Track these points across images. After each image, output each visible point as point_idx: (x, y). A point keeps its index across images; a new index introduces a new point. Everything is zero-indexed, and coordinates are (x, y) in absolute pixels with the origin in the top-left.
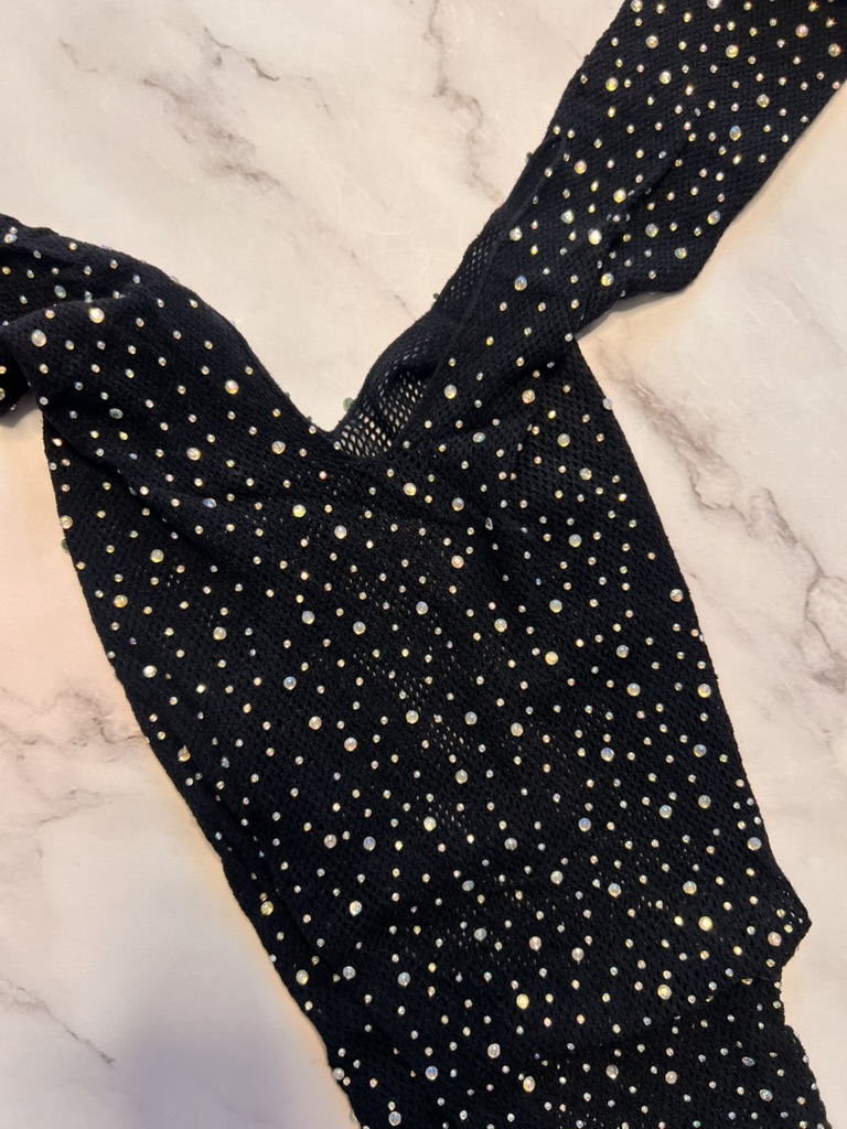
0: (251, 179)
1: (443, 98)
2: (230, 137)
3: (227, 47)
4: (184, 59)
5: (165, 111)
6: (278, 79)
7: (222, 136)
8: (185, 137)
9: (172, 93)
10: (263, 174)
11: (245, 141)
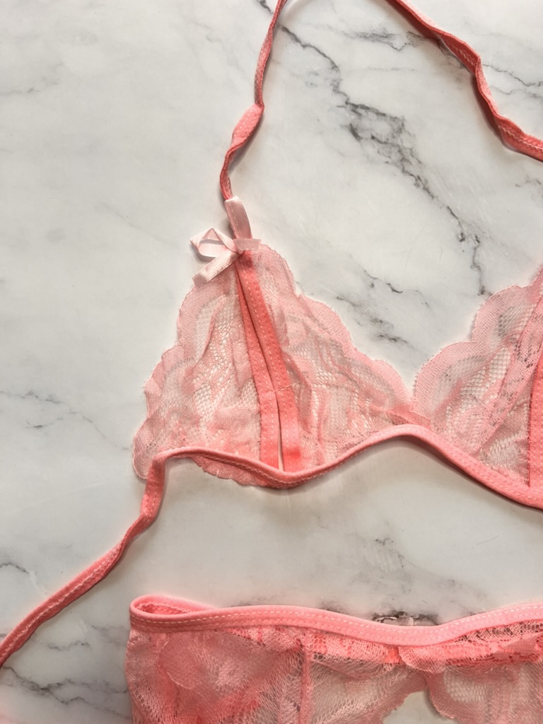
0: (393, 341)
1: (483, 296)
2: (381, 321)
3: (376, 279)
4: (355, 286)
5: (348, 311)
6: (402, 292)
7: (377, 321)
8: (359, 323)
9: (351, 303)
10: (398, 338)
11: (388, 323)
